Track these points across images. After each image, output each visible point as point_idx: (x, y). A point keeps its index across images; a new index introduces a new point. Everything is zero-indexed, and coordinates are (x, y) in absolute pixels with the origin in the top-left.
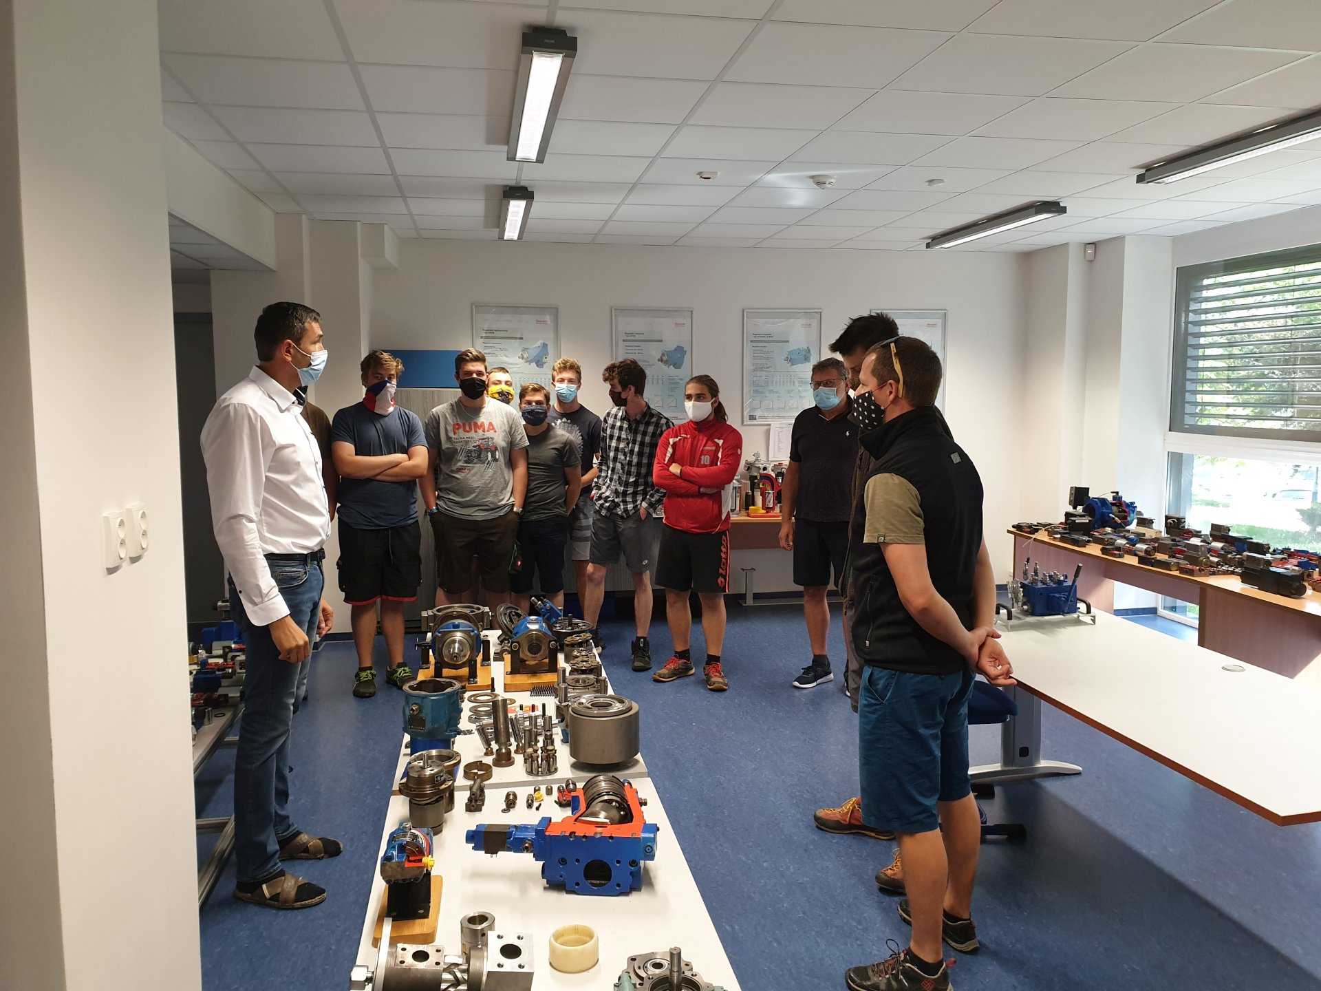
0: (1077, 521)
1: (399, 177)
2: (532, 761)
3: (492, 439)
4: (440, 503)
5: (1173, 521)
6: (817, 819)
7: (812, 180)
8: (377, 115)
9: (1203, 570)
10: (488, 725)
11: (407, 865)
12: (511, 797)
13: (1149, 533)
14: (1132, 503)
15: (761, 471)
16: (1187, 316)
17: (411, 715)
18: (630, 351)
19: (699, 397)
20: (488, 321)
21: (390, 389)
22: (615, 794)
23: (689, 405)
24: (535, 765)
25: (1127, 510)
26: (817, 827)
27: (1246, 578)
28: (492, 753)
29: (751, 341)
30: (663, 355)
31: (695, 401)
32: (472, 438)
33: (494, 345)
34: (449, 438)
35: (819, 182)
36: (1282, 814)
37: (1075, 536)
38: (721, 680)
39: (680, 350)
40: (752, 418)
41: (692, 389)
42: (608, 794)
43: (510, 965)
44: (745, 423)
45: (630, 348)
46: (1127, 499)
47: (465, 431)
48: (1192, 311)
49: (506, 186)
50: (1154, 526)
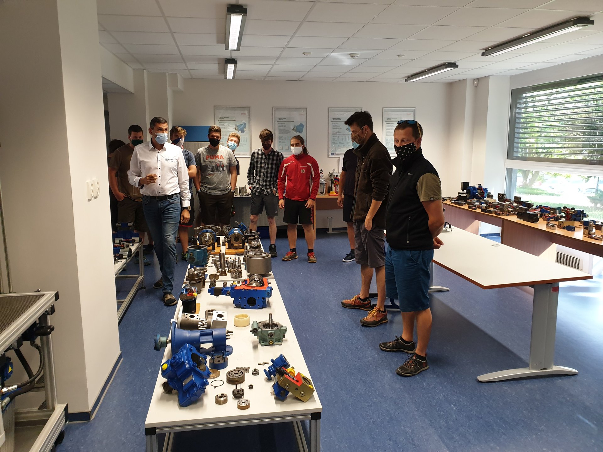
0: (461, 196)
1: (183, 56)
2: (233, 273)
3: (222, 162)
4: (202, 188)
5: (501, 196)
6: (342, 303)
7: (350, 55)
8: (174, 34)
9: (504, 213)
10: (218, 264)
11: (188, 295)
12: (225, 283)
13: (491, 200)
14: (486, 189)
15: (336, 177)
16: (516, 110)
17: (190, 256)
18: (281, 126)
19: (297, 145)
20: (221, 113)
21: (181, 142)
22: (259, 279)
23: (293, 148)
24: (234, 275)
25: (484, 191)
26: (343, 306)
27: (519, 216)
28: (219, 272)
29: (332, 121)
30: (294, 127)
31: (295, 146)
32: (214, 161)
33: (224, 124)
34: (204, 161)
35: (353, 56)
36: (485, 285)
37: (459, 202)
38: (313, 259)
39: (301, 125)
40: (332, 154)
41: (294, 141)
42: (257, 279)
43: (220, 319)
44: (329, 157)
45: (281, 124)
46: (484, 187)
47: (211, 158)
48: (518, 108)
49: (226, 59)
50: (494, 198)
